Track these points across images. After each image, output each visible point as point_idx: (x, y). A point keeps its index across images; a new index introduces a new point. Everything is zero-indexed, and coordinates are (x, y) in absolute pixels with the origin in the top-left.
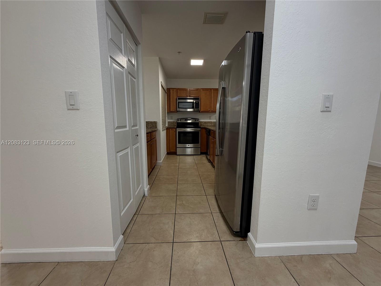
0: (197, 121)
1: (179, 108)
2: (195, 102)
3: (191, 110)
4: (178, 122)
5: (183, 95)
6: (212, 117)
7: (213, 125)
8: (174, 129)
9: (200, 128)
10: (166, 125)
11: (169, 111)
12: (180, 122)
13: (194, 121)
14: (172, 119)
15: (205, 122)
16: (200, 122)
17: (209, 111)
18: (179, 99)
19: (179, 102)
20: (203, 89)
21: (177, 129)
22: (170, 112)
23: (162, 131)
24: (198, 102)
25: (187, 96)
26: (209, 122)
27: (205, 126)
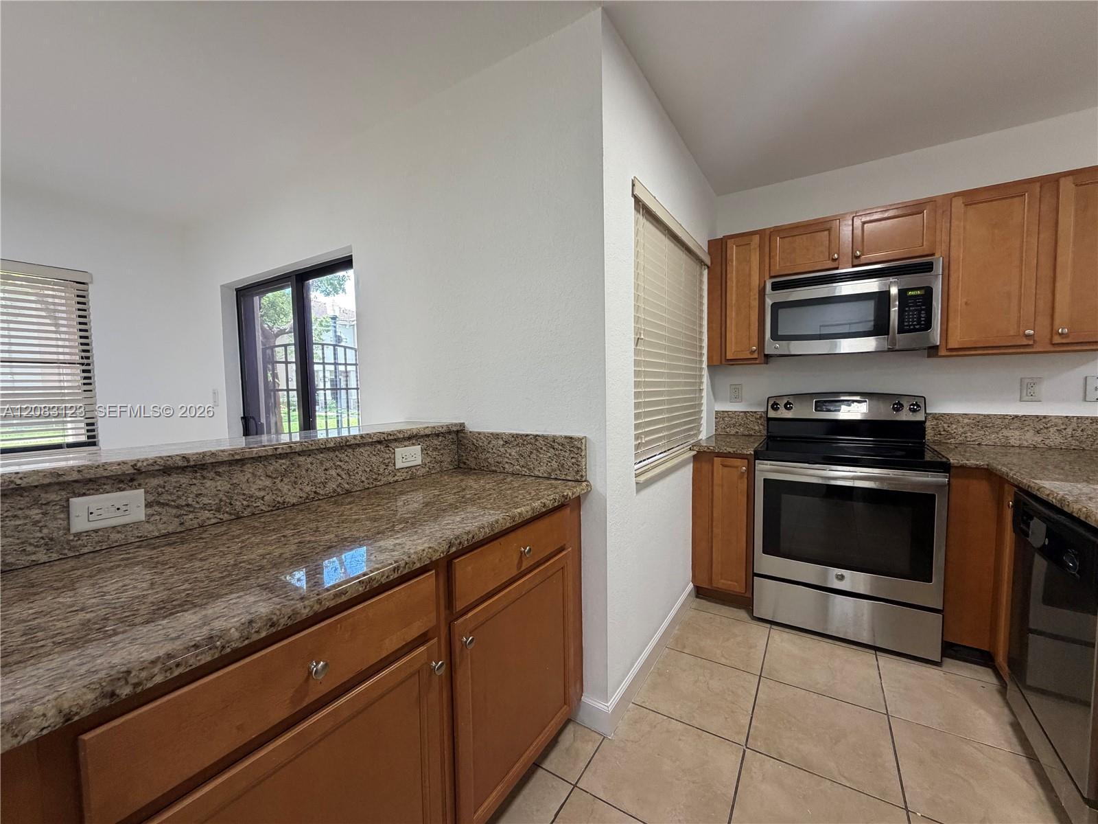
0: (913, 410)
1: (775, 337)
2: (894, 291)
3: (868, 344)
4: (772, 414)
5: (807, 260)
6: (1044, 388)
7: (1057, 439)
8: (738, 462)
9: (944, 467)
10: (700, 432)
11: (716, 358)
12: (782, 413)
13: (885, 413)
14: (736, 397)
15: (982, 422)
16: (938, 417)
17: (1025, 342)
19: (776, 307)
20: (972, 197)
21: (760, 466)
22: (721, 362)
23: (638, 491)
24: (929, 292)
25: (834, 260)
26: (1017, 417)
27: (979, 444)
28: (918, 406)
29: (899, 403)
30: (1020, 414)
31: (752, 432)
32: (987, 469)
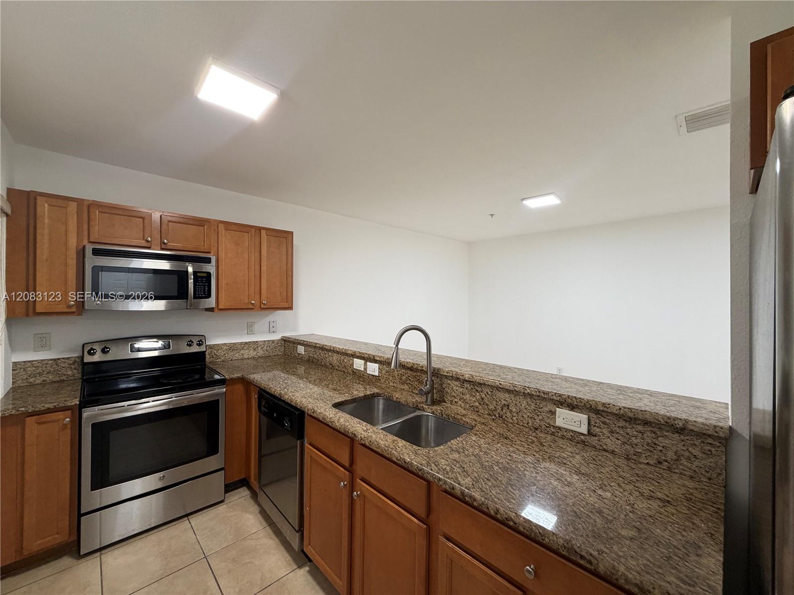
0: (199, 345)
2: (191, 271)
4: (88, 359)
5: (129, 238)
6: (256, 327)
7: (261, 352)
9: (222, 382)
11: (20, 311)
12: (97, 357)
14: (41, 347)
15: (232, 347)
16: (211, 347)
18: (96, 252)
19: (97, 270)
20: (228, 225)
21: (87, 413)
22: (28, 315)
24: (209, 275)
25: (148, 241)
26: (246, 343)
27: (231, 360)
28: (202, 342)
29: (191, 341)
30: (248, 341)
31: (64, 378)
32: (242, 378)
